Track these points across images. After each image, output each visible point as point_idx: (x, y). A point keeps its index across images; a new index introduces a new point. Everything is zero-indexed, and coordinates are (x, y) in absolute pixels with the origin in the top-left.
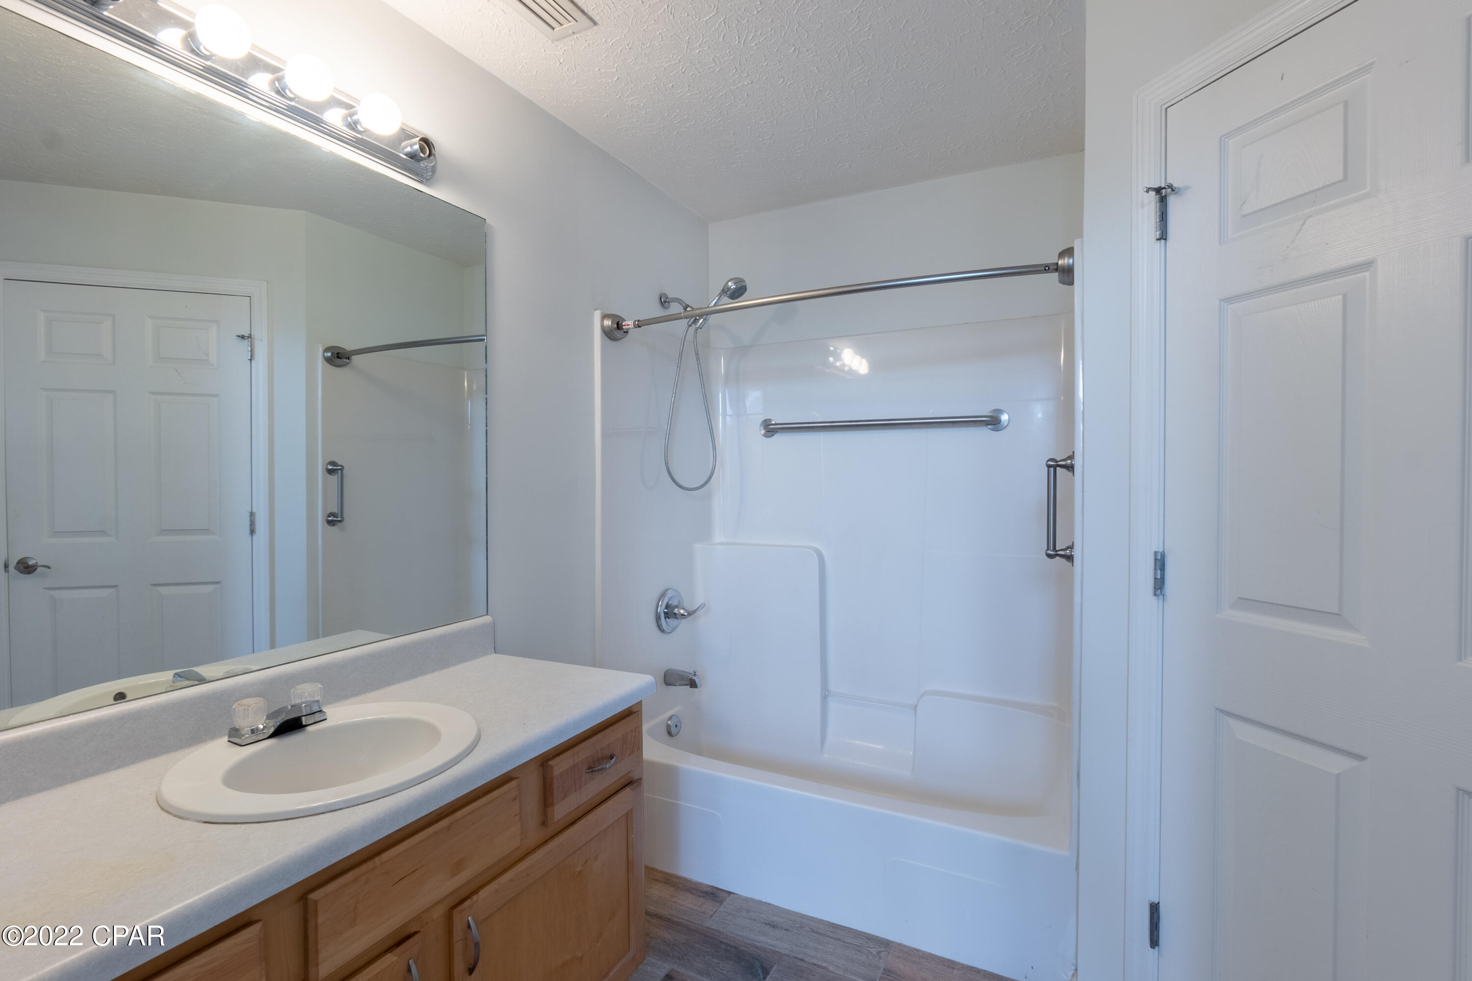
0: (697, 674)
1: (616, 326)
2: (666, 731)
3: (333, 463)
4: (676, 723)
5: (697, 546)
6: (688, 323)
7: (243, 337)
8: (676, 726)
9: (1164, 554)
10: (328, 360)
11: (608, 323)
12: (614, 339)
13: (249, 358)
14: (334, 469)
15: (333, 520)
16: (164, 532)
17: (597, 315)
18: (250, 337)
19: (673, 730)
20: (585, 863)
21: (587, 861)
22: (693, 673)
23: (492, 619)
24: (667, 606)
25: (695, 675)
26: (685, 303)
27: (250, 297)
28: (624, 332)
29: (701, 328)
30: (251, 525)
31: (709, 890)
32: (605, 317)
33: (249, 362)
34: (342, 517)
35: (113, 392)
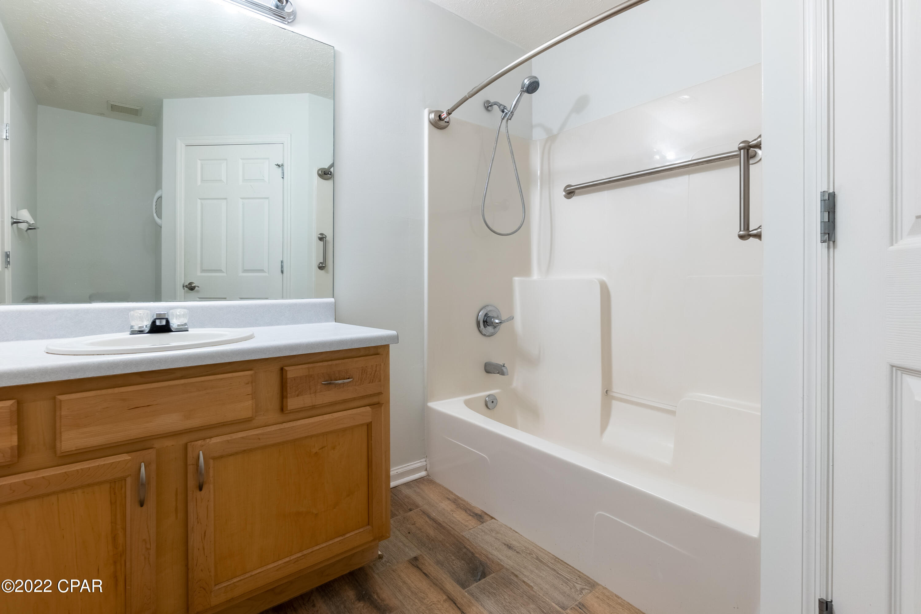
0: (505, 365)
1: (438, 118)
2: (485, 404)
3: (321, 234)
4: (492, 400)
5: (516, 279)
6: (501, 117)
7: (279, 166)
8: (493, 402)
9: (835, 194)
10: (320, 175)
11: (432, 116)
12: (441, 128)
13: (282, 177)
14: (322, 238)
15: (322, 267)
16: (245, 271)
17: (426, 111)
18: (282, 165)
19: (490, 405)
20: (322, 448)
21: (324, 447)
22: (503, 365)
23: (334, 300)
24: (486, 315)
25: (504, 366)
26: (500, 104)
27: (283, 144)
28: (446, 122)
29: (510, 119)
30: (281, 268)
31: (479, 513)
32: (430, 113)
33: (282, 179)
34: (325, 264)
35: (226, 199)
